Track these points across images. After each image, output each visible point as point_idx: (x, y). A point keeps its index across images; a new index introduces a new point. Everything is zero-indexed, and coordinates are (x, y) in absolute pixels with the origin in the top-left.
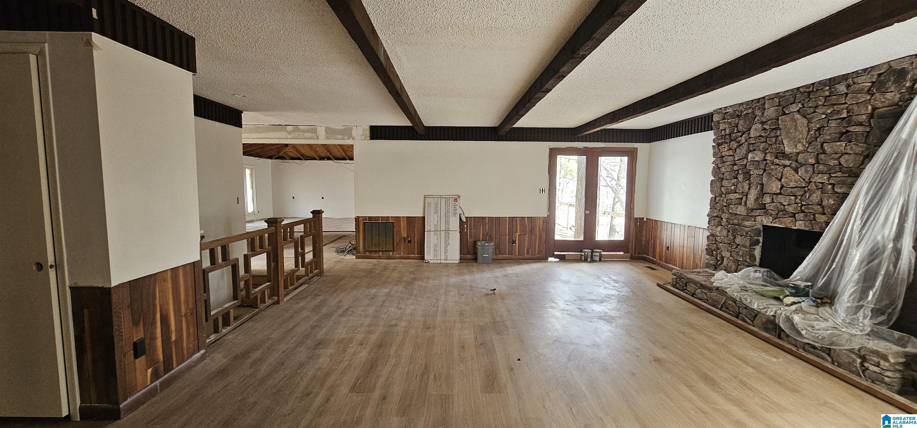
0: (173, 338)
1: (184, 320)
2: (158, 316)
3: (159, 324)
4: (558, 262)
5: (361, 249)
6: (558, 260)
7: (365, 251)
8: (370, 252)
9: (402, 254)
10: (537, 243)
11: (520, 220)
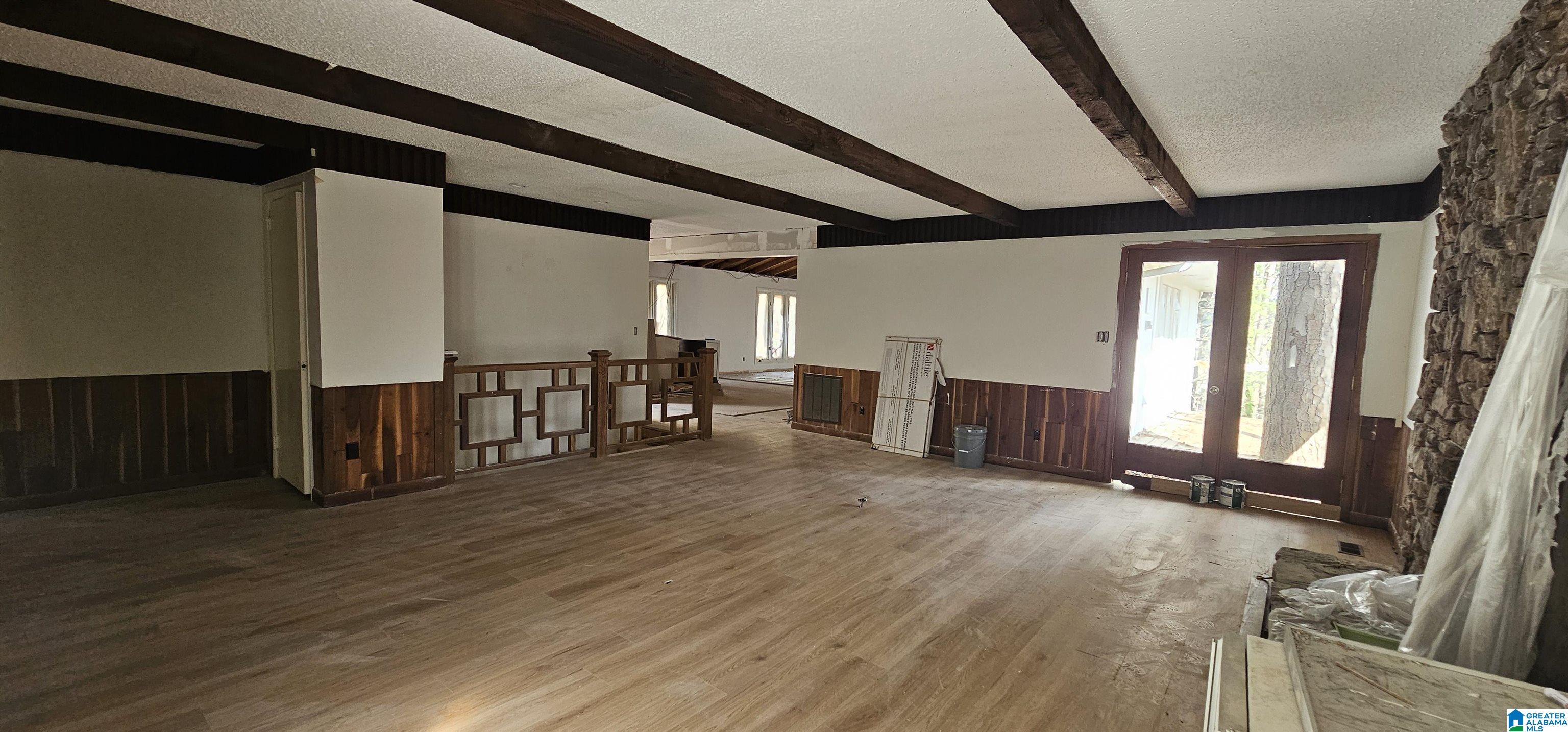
0: (399, 452)
1: (414, 438)
2: (380, 427)
3: (380, 434)
4: (1129, 491)
5: (799, 416)
6: (1132, 487)
7: (804, 419)
8: (809, 420)
9: (851, 431)
10: (1085, 445)
11: (1050, 392)
